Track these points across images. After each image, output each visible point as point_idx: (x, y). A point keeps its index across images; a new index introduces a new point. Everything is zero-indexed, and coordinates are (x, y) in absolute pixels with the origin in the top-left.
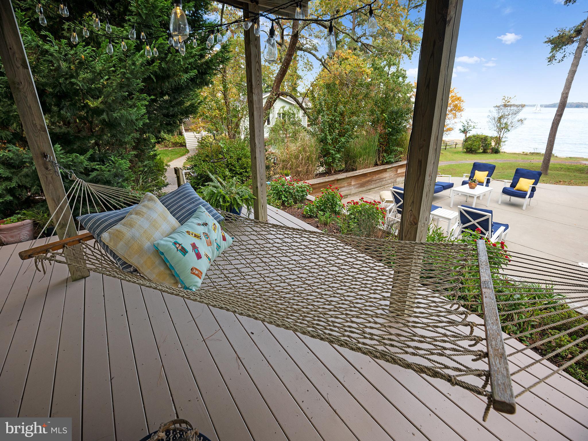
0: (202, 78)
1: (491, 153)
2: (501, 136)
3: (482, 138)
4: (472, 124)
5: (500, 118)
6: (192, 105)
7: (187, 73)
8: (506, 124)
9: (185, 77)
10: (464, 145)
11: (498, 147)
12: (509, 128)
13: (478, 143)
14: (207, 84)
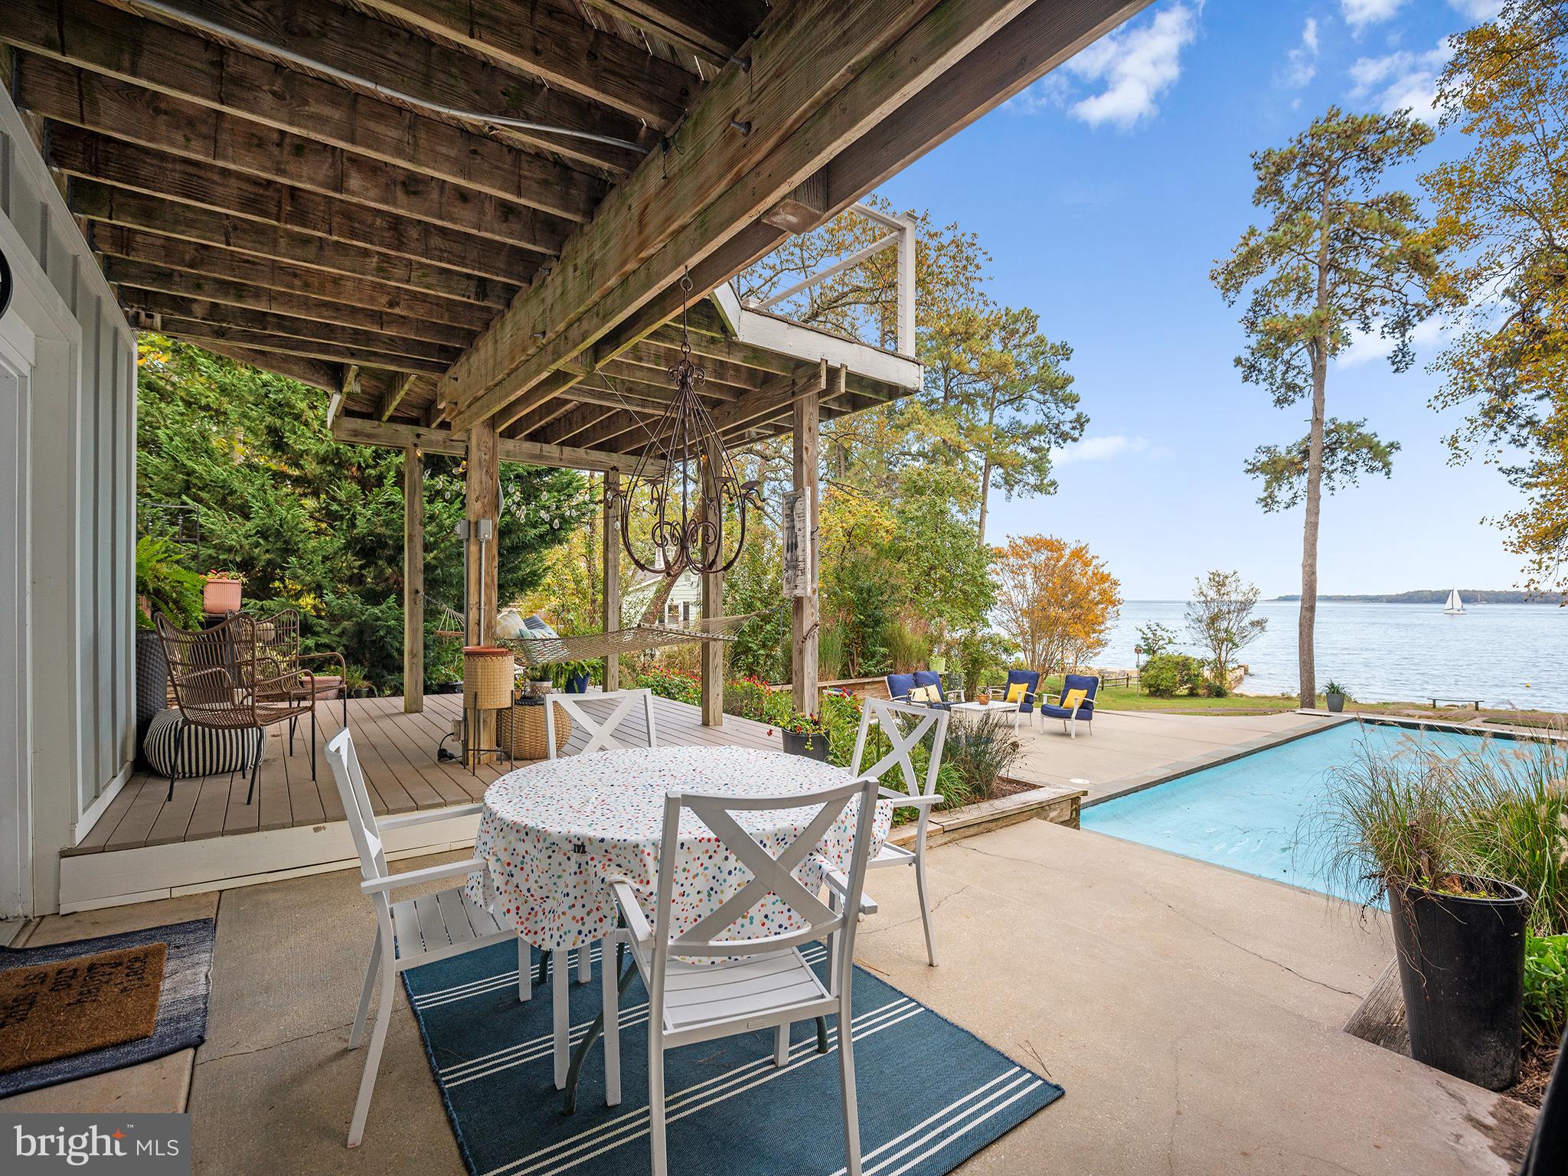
0: (554, 535)
1: (1208, 697)
2: (1223, 659)
3: (1178, 663)
4: (1165, 635)
5: (1213, 620)
6: (534, 573)
7: (535, 528)
8: (1226, 631)
9: (533, 532)
10: (1141, 678)
11: (1221, 683)
12: (1237, 640)
13: (1170, 674)
14: (560, 543)
